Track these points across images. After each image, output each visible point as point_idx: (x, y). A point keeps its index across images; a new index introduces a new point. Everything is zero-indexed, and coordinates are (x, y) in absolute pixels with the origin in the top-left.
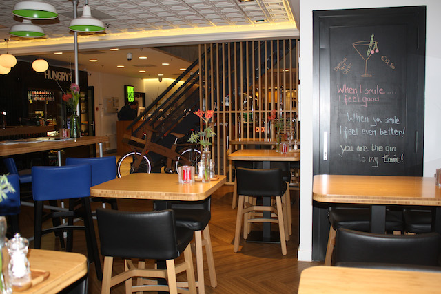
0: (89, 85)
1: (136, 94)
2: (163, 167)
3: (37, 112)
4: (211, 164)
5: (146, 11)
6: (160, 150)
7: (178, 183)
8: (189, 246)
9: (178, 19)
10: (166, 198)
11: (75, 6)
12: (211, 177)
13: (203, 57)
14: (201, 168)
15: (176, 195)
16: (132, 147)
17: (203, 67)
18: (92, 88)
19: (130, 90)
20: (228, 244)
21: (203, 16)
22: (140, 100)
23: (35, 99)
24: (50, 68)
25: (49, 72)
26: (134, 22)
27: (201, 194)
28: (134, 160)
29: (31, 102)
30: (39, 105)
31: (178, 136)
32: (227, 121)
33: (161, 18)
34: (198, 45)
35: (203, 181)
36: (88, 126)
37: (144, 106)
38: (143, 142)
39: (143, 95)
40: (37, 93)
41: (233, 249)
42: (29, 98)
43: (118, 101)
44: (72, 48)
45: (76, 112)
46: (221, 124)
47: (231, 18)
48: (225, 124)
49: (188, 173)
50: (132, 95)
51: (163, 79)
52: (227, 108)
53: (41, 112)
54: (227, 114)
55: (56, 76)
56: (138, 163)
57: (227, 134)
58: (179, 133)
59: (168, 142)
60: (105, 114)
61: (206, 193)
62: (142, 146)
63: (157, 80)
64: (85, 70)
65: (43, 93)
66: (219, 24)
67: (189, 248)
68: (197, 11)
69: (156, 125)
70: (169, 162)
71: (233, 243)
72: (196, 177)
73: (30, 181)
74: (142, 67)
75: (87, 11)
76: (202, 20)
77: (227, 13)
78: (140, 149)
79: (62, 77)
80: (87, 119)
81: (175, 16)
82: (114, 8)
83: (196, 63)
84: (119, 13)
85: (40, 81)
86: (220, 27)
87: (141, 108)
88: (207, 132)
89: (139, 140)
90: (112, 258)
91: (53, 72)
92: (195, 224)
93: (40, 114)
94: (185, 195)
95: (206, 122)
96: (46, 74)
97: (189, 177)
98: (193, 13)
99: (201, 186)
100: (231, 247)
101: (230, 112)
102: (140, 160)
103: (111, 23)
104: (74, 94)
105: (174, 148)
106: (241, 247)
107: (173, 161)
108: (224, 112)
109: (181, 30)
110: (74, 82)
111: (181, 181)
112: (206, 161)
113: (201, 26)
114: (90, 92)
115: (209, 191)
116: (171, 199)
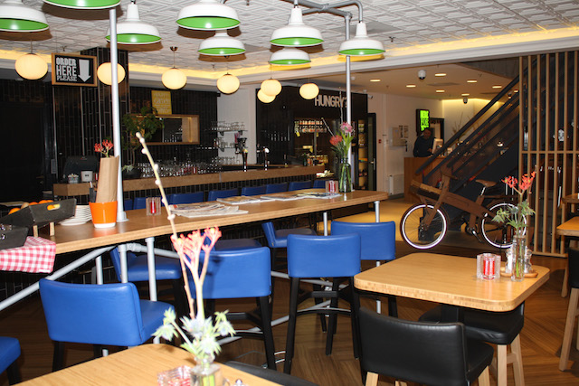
0: (369, 112)
1: (431, 120)
2: (464, 225)
3: (305, 147)
4: (526, 254)
5: (442, 18)
6: (460, 202)
7: (476, 277)
8: (486, 370)
9: (488, 25)
10: (456, 303)
11: (348, 22)
12: (526, 271)
13: (525, 74)
14: (511, 258)
15: (470, 300)
16: (423, 198)
17: (525, 88)
18: (374, 115)
19: (424, 115)
20: (551, 355)
21: (526, 18)
22: (437, 127)
23: (303, 131)
24: (322, 92)
25: (320, 97)
26: (427, 32)
27: (507, 303)
28: (424, 214)
29: (298, 135)
30: (307, 138)
31: (487, 184)
32: (560, 165)
33: (463, 25)
34: (518, 58)
35: (513, 278)
36: (367, 164)
37: (442, 137)
38: (436, 191)
39: (441, 121)
40: (306, 123)
41: (558, 364)
42: (296, 129)
43: (406, 130)
44: (343, 69)
45: (347, 159)
46: (550, 168)
47: (570, 18)
48: (557, 170)
49: (491, 264)
50: (427, 122)
51: (470, 100)
52: (561, 145)
53: (310, 147)
54: (560, 156)
55: (328, 101)
56: (429, 219)
57: (560, 183)
58: (488, 180)
59: (472, 192)
60: (390, 148)
61: (515, 301)
62: (435, 197)
63: (461, 101)
64: (365, 92)
65: (313, 123)
66: (550, 27)
67: (486, 373)
68: (516, 12)
69: (457, 166)
70: (473, 218)
71: (559, 354)
72: (503, 269)
73: (285, 245)
74: (440, 86)
75: (361, 29)
76: (524, 23)
77: (563, 12)
78: (432, 200)
79: (335, 102)
80: (366, 156)
81: (484, 22)
82: (400, 18)
83: (515, 81)
84: (406, 24)
85: (309, 109)
86: (552, 31)
87: (437, 140)
88: (521, 209)
89: (431, 189)
90: (377, 375)
91: (325, 97)
92: (499, 335)
93: (308, 150)
94: (482, 302)
95: (521, 194)
96: (316, 100)
97: (491, 270)
98: (510, 16)
99: (509, 285)
100: (555, 360)
101: (565, 152)
102: (432, 215)
103: (396, 36)
104: (344, 137)
105: (480, 200)
106: (572, 362)
107: (477, 218)
108: (556, 152)
109: (493, 38)
110: (345, 120)
111: (480, 275)
112: (518, 249)
113: (523, 32)
114: (370, 119)
115: (519, 297)
116: (462, 305)
